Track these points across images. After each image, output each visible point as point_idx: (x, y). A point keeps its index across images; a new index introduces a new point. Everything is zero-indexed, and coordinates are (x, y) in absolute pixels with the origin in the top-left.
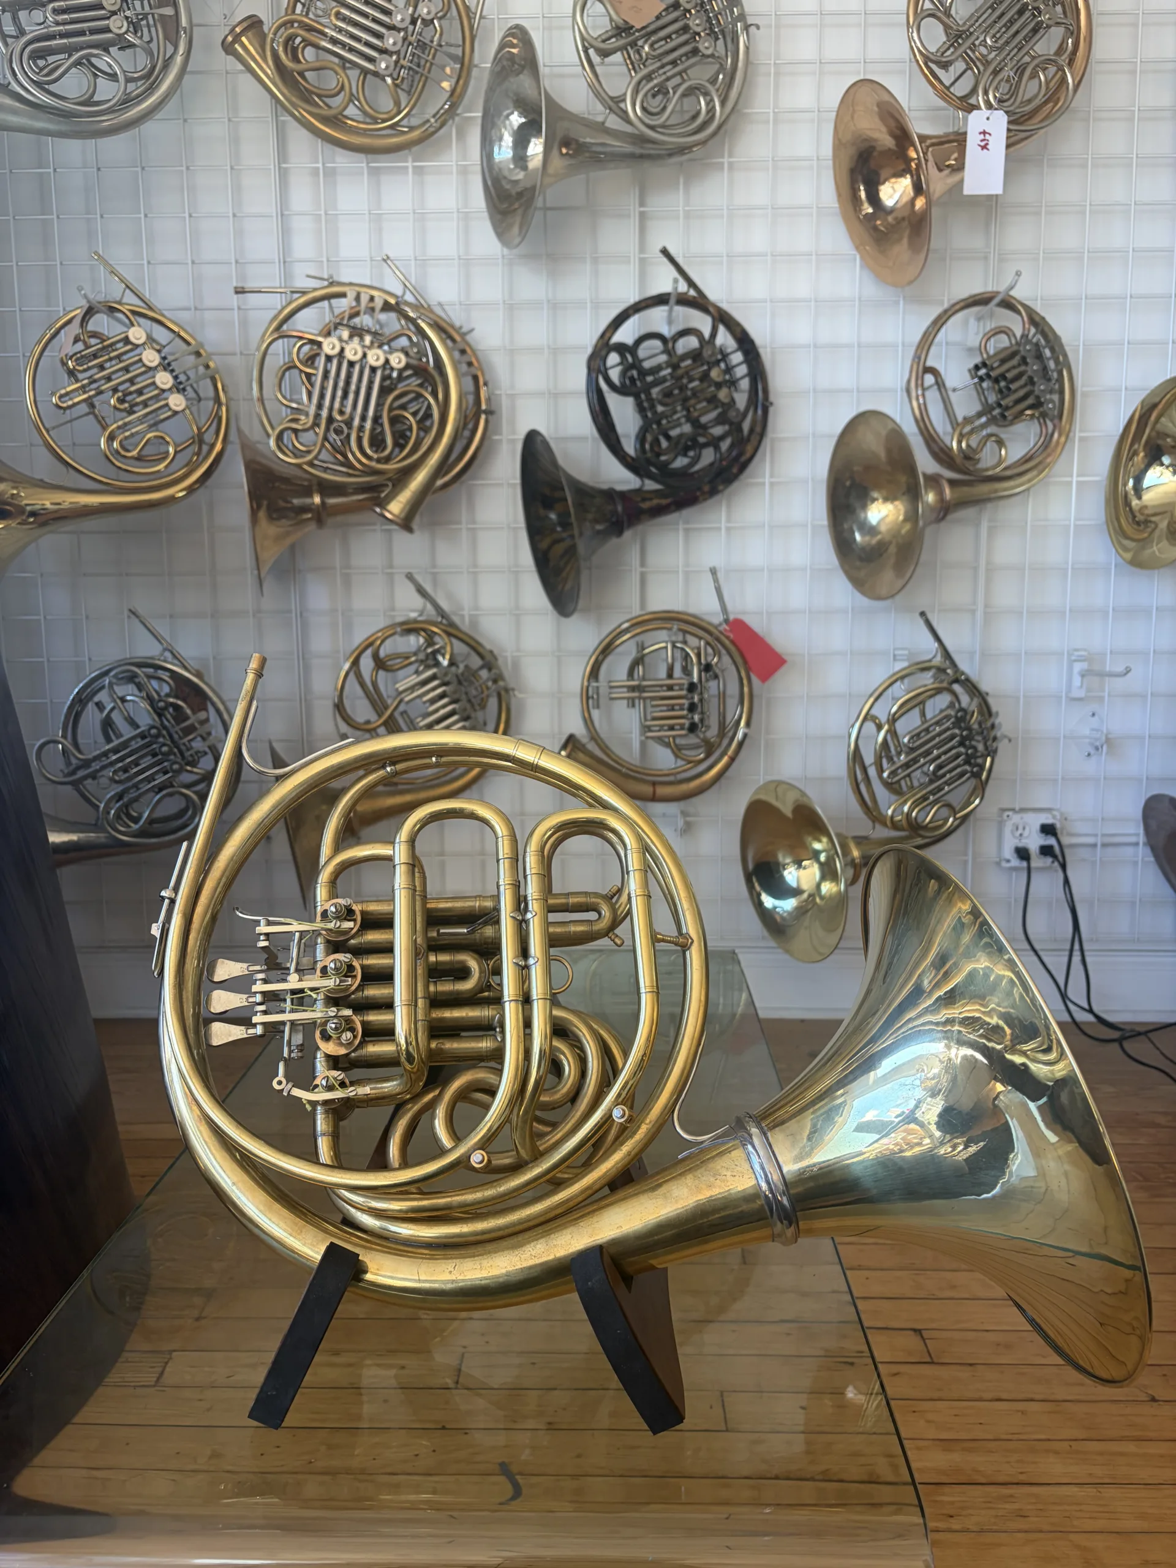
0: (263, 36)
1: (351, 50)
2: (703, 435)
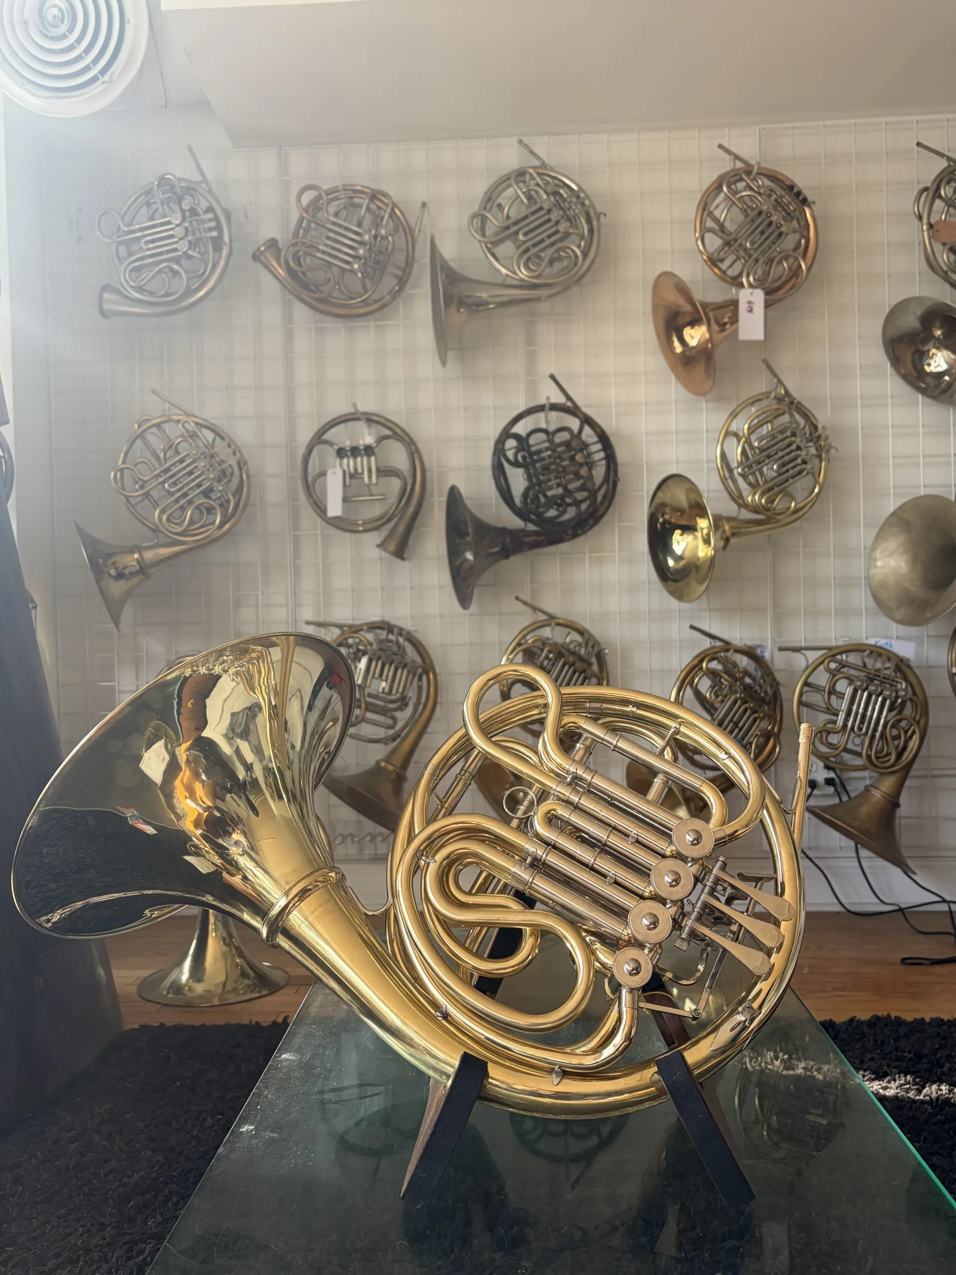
0: (279, 251)
1: (336, 257)
2: (570, 498)
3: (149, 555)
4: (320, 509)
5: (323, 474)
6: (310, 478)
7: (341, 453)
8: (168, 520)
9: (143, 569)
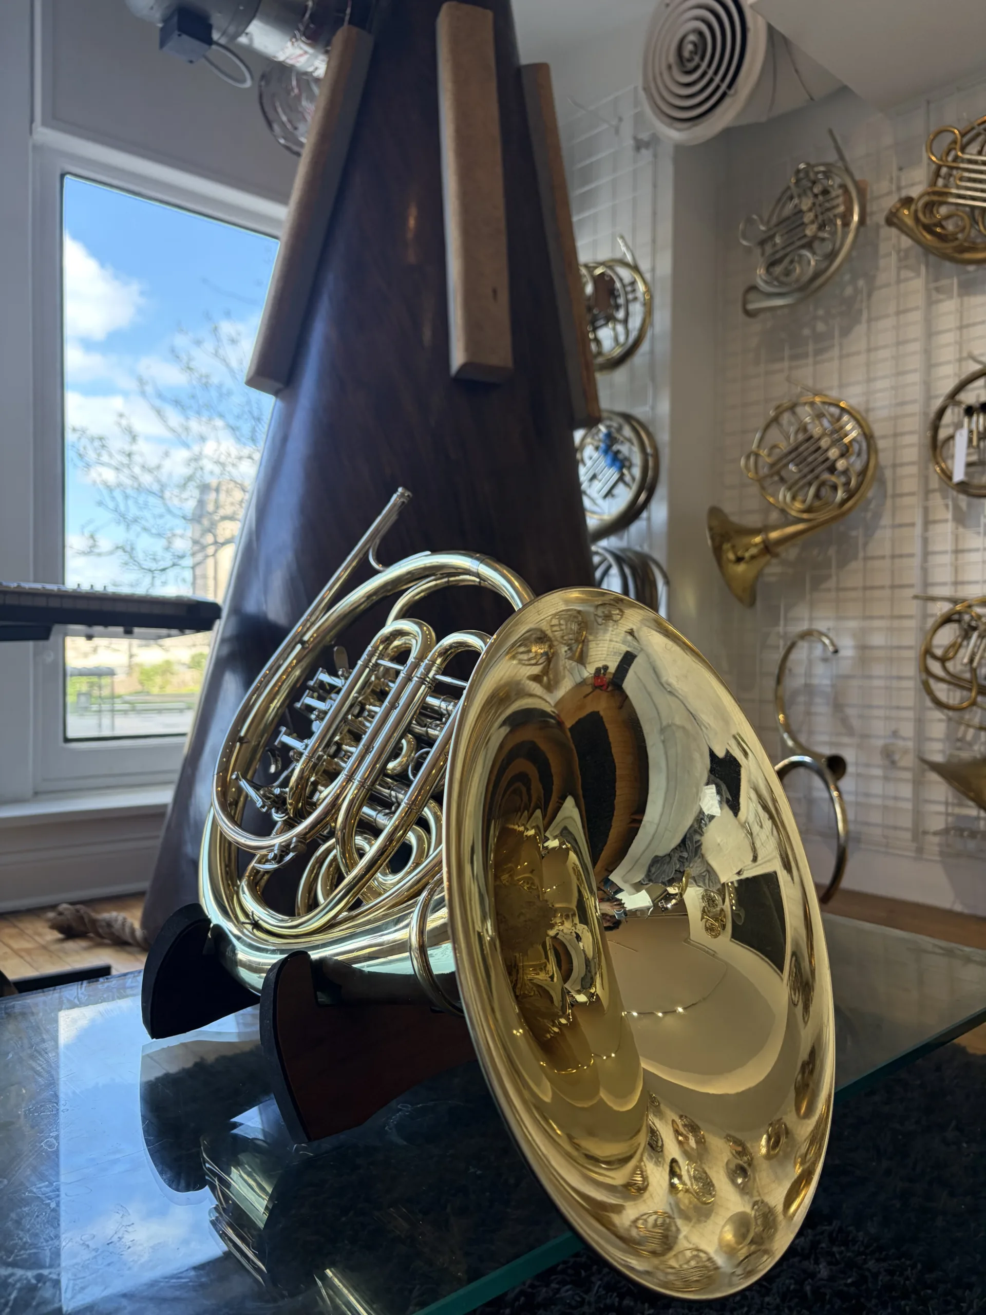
1: (972, 198)
3: (774, 535)
4: (947, 475)
5: (951, 437)
6: (939, 444)
7: (969, 411)
8: (794, 498)
9: (768, 549)
